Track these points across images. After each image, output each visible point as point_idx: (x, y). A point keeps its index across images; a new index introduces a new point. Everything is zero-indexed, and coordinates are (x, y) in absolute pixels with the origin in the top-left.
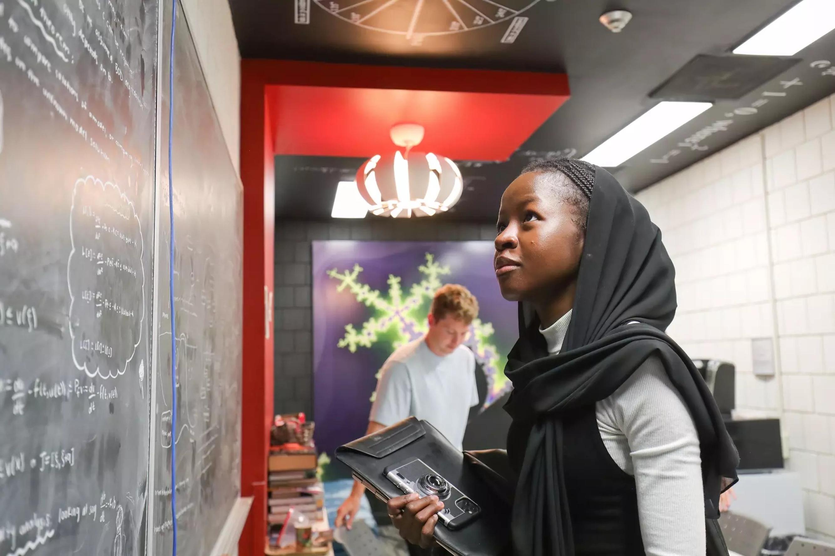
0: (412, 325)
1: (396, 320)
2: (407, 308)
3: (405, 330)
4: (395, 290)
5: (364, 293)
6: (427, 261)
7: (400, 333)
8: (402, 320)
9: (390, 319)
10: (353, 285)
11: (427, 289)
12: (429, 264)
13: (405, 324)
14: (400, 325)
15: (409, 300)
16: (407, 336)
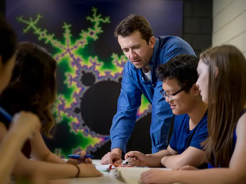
0: (79, 60)
1: (68, 55)
2: (76, 47)
3: (73, 64)
4: (67, 35)
5: (43, 35)
6: (93, 13)
7: (70, 66)
8: (72, 56)
9: (63, 55)
10: (35, 28)
11: (92, 33)
12: (94, 15)
13: (74, 59)
14: (71, 60)
15: (77, 42)
16: (75, 68)
